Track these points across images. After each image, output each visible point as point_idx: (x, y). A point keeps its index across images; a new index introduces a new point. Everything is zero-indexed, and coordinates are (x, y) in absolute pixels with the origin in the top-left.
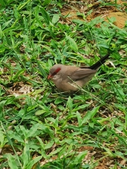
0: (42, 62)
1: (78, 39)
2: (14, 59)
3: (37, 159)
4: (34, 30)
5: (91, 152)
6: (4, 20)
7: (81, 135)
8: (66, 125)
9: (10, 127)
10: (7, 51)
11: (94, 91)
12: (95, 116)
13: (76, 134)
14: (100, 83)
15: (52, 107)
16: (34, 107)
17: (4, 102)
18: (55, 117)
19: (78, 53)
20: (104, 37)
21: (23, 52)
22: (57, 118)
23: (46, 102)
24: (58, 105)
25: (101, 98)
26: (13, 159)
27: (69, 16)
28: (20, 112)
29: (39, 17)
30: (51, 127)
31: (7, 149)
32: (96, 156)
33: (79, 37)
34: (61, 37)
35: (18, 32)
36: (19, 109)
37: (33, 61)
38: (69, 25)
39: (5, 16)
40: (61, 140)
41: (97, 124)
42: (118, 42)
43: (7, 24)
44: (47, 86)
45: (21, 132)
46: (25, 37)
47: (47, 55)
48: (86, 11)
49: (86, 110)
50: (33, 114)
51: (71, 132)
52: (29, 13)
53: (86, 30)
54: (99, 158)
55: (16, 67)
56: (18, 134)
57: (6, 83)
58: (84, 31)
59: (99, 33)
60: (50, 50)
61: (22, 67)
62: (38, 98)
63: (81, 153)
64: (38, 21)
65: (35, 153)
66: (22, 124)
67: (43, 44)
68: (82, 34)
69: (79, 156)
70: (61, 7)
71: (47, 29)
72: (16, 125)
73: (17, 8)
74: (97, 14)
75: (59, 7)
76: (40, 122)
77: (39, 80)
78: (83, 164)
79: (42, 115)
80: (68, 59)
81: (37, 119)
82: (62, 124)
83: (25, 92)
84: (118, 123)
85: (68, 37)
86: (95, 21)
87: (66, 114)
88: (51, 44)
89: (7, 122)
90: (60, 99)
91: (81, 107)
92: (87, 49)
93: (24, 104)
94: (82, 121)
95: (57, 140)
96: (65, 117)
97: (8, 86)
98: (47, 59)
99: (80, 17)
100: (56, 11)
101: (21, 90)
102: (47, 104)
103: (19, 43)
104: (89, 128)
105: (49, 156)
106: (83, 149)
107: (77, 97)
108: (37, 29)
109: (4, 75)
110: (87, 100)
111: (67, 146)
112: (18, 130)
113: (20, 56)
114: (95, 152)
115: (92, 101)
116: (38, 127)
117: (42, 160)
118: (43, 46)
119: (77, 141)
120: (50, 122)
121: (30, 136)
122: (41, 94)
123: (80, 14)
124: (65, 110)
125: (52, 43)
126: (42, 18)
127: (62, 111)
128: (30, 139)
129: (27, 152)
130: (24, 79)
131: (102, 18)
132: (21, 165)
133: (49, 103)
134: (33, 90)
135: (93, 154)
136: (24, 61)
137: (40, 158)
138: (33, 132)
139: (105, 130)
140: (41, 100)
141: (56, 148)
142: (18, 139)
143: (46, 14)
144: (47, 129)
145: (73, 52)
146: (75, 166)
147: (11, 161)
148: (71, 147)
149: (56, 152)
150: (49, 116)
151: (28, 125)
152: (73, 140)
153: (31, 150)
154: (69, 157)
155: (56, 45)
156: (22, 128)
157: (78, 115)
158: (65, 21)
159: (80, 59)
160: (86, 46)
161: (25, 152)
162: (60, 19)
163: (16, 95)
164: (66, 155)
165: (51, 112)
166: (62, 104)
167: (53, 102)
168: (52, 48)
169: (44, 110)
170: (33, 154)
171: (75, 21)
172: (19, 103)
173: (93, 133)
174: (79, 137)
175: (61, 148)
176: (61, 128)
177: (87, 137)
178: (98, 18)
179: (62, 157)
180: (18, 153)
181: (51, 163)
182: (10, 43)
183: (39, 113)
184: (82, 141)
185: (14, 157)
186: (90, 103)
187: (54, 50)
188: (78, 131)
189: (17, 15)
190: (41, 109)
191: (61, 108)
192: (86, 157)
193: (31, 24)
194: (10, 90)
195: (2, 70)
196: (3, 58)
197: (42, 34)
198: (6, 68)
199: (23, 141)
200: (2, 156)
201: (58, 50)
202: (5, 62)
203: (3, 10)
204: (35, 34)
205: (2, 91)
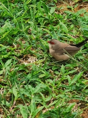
0: (43, 41)
1: (68, 25)
2: (24, 38)
3: (40, 108)
4: (38, 18)
5: (78, 104)
6: (17, 11)
7: (71, 92)
8: (60, 85)
9: (21, 86)
10: (19, 32)
11: (79, 61)
12: (80, 78)
13: (67, 91)
14: (84, 55)
15: (50, 72)
16: (38, 72)
17: (17, 68)
18: (53, 79)
19: (68, 34)
20: (86, 23)
21: (30, 34)
22: (54, 80)
23: (46, 68)
24: (54, 71)
26: (24, 108)
27: (62, 8)
28: (28, 75)
29: (41, 9)
30: (50, 86)
31: (20, 102)
32: (81, 107)
33: (69, 23)
34: (56, 23)
35: (26, 19)
36: (28, 74)
37: (37, 40)
38: (62, 14)
39: (17, 8)
40: (57, 95)
41: (81, 84)
43: (19, 14)
44: (47, 57)
45: (29, 89)
46: (32, 23)
47: (47, 35)
48: (74, 5)
49: (74, 74)
50: (37, 77)
51: (63, 90)
52: (34, 6)
53: (74, 18)
54: (83, 108)
55: (25, 44)
56: (27, 91)
57: (19, 55)
58: (72, 19)
59: (83, 21)
60: (49, 32)
61: (30, 44)
62: (40, 66)
63: (71, 104)
64: (40, 11)
66: (29, 84)
67: (44, 28)
68: (71, 21)
69: (69, 107)
70: (56, 2)
71: (47, 17)
72: (25, 84)
73: (26, 3)
74: (81, 7)
75: (55, 2)
76: (42, 82)
77: (42, 53)
78: (73, 112)
79: (44, 77)
80: (61, 39)
81: (40, 81)
82: (57, 84)
83: (32, 62)
85: (61, 23)
86: (80, 12)
87: (60, 77)
88: (50, 28)
89: (19, 83)
90: (56, 67)
91: (70, 72)
92: (74, 32)
93: (31, 70)
94: (71, 82)
95: (54, 95)
96: (59, 79)
97: (20, 57)
98: (47, 38)
99: (70, 9)
100: (53, 5)
101: (29, 60)
102: (47, 70)
103: (27, 27)
104: (76, 87)
105: (49, 106)
106: (72, 101)
107: (68, 65)
108: (40, 18)
109: (17, 49)
110: (75, 67)
111: (61, 100)
112: (27, 88)
113: (28, 36)
114: (80, 104)
115: (78, 68)
116: (41, 86)
117: (44, 109)
118: (44, 29)
119: (68, 96)
120: (49, 82)
121: (35, 92)
122: (43, 63)
123: (69, 7)
124: (60, 74)
125: (50, 27)
126: (43, 10)
127: (58, 75)
128: (35, 94)
129: (34, 104)
130: (31, 52)
131: (84, 9)
132: (29, 112)
133: (48, 69)
134: (37, 60)
135: (79, 105)
136: (31, 39)
137: (42, 107)
138: (37, 89)
139: (87, 88)
140: (42, 67)
141: (53, 100)
142: (27, 94)
143: (46, 7)
144: (47, 88)
145: (65, 33)
146: (66, 113)
147: (23, 110)
148: (64, 100)
149: (53, 103)
150: (48, 78)
151: (34, 85)
152: (65, 95)
153: (36, 102)
154: (63, 107)
155: (53, 29)
156: (30, 86)
157: (69, 77)
158: (59, 12)
159: (70, 38)
160: (74, 29)
161: (32, 104)
162: (56, 11)
163: (26, 64)
164: (60, 105)
165: (50, 76)
166: (57, 70)
167: (51, 69)
168: (50, 31)
169: (45, 74)
170: (38, 105)
171: (66, 12)
172: (27, 69)
173: (79, 90)
174: (69, 93)
175: (57, 101)
176: (57, 87)
177: (74, 93)
178: (82, 9)
179: (57, 107)
180: (27, 104)
181: (50, 111)
182: (21, 27)
183: (41, 76)
184: (71, 96)
185: (24, 107)
186: (77, 69)
187: (52, 32)
188: (68, 89)
189: (26, 7)
190: (43, 73)
191: (57, 73)
192: (74, 107)
193: (36, 14)
194: (21, 60)
195: (16, 46)
196: (16, 38)
197: (44, 21)
198: (19, 44)
199: (30, 96)
200: (16, 107)
201: (54, 32)
202: (18, 40)
203: (16, 4)
204: (39, 21)
205: (16, 61)
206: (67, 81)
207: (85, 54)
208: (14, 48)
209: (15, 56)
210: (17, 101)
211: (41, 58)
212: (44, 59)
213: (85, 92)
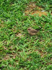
0: (23, 27)
4: (19, 18)
12: (38, 41)
13: (34, 46)
21: (17, 24)
29: (20, 14)
34: (26, 19)
36: (19, 40)
40: (31, 48)
41: (39, 44)
42: (41, 21)
46: (17, 20)
48: (31, 11)
52: (17, 12)
59: (36, 18)
68: (31, 18)
70: (25, 10)
76: (25, 43)
80: (29, 26)
84: (44, 43)
85: (28, 20)
91: (34, 39)
92: (33, 23)
96: (31, 42)
100: (24, 12)
101: (19, 35)
102: (26, 38)
104: (37, 44)
114: (39, 51)
127: (30, 40)
128: (24, 48)
136: (18, 26)
138: (24, 46)
139: (41, 45)
140: (24, 37)
144: (27, 45)
145: (30, 24)
148: (34, 50)
149: (30, 51)
150: (27, 42)
151: (22, 44)
152: (34, 48)
158: (26, 14)
159: (32, 26)
169: (26, 40)
172: (19, 38)
173: (38, 46)
180: (21, 51)
183: (24, 41)
184: (36, 48)
186: (36, 38)
187: (25, 23)
189: (14, 13)
197: (21, 19)
199: (22, 48)
202: (13, 27)
205: (14, 35)
206: (34, 42)
208: (13, 30)
209: (14, 33)
211: (23, 34)
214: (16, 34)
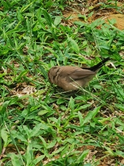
0: (45, 63)
1: (79, 41)
2: (17, 60)
3: (40, 158)
4: (37, 31)
5: (93, 151)
6: (7, 22)
7: (83, 135)
8: (68, 125)
9: (13, 127)
10: (11, 52)
11: (95, 91)
12: (96, 116)
13: (77, 133)
14: (101, 83)
15: (54, 108)
16: (36, 108)
17: (8, 102)
18: (57, 117)
19: (80, 55)
20: (104, 38)
21: (26, 54)
22: (59, 118)
23: (48, 102)
24: (60, 105)
25: (102, 99)
26: (17, 158)
27: (71, 18)
28: (23, 112)
29: (42, 18)
30: (54, 127)
31: (11, 149)
32: (98, 156)
33: (80, 39)
34: (63, 38)
35: (21, 33)
36: (22, 109)
37: (36, 62)
38: (71, 27)
39: (8, 18)
40: (63, 140)
41: (98, 124)
42: (118, 43)
43: (10, 26)
44: (49, 87)
45: (24, 131)
46: (28, 38)
47: (49, 56)
48: (87, 13)
49: (87, 110)
50: (36, 114)
51: (72, 132)
52: (32, 15)
53: (88, 31)
54: (100, 157)
55: (19, 68)
56: (21, 134)
57: (10, 84)
58: (85, 33)
59: (100, 35)
60: (52, 51)
61: (25, 68)
62: (40, 98)
64: (40, 22)
65: (38, 152)
66: (25, 124)
67: (45, 45)
68: (83, 35)
70: (63, 9)
71: (49, 31)
72: (19, 124)
73: (20, 10)
74: (98, 16)
75: (61, 9)
76: (43, 122)
77: (42, 81)
78: (85, 163)
79: (45, 115)
80: (69, 60)
81: (40, 119)
82: (64, 123)
83: (28, 93)
84: (119, 123)
85: (70, 39)
86: (96, 22)
87: (68, 114)
88: (53, 46)
89: (11, 122)
90: (62, 100)
91: (82, 107)
92: (88, 51)
93: (27, 105)
94: (83, 121)
95: (59, 139)
96: (67, 117)
98: (49, 60)
99: (82, 19)
100: (58, 13)
101: (24, 91)
102: (50, 105)
103: (22, 44)
104: (91, 127)
105: (52, 155)
106: (84, 148)
107: (79, 98)
108: (39, 31)
109: (8, 75)
110: (89, 101)
111: (69, 146)
112: (21, 130)
113: (23, 57)
114: (96, 152)
115: (93, 102)
116: (41, 127)
117: (45, 159)
118: (46, 48)
119: (78, 141)
120: (52, 122)
121: (33, 135)
122: (44, 94)
123: (81, 16)
124: (67, 110)
125: (54, 44)
126: (44, 20)
127: (64, 111)
128: (33, 138)
129: (30, 152)
130: (27, 80)
131: (102, 19)
132: (24, 164)
133: (52, 104)
134: (36, 91)
135: (94, 153)
136: (27, 62)
137: (43, 157)
138: (36, 131)
139: (106, 129)
141: (58, 147)
142: (21, 139)
143: (48, 16)
144: (50, 129)
145: (75, 53)
146: (76, 165)
147: (15, 160)
148: (72, 147)
149: (58, 151)
150: (51, 116)
151: (31, 125)
152: (75, 139)
153: (34, 150)
154: (71, 156)
155: (58, 46)
156: (25, 128)
157: (80, 115)
158: (67, 23)
159: (82, 60)
160: (88, 47)
161: (28, 152)
162: (62, 21)
163: (20, 96)
164: (68, 154)
165: (54, 112)
166: (64, 104)
167: (55, 102)
168: (55, 49)
169: (47, 110)
170: (36, 153)
171: (76, 23)
172: (22, 103)
173: (94, 132)
174: (81, 137)
175: (63, 148)
176: (63, 128)
177: (88, 136)
178: (99, 19)
179: (64, 156)
180: (22, 152)
181: (53, 162)
182: (13, 45)
183: (42, 113)
184: (83, 141)
185: (17, 156)
186: (91, 103)
187: (56, 51)
188: (80, 131)
189: (20, 17)
190: (44, 109)
191: (63, 108)
192: (88, 156)
193: (34, 26)
194: (13, 91)
195: (5, 71)
196: (6, 60)
197: (45, 36)
198: (10, 69)
199: (26, 141)
200: (6, 156)
201: (60, 51)
202: (8, 63)
203: (6, 12)
204: (38, 36)
205: (6, 92)
206: (78, 119)
207: (103, 81)
208: (3, 74)
209: (5, 85)
210: (7, 148)
211: (41, 88)
212: (46, 89)
213: (102, 135)
214: (12, 86)
